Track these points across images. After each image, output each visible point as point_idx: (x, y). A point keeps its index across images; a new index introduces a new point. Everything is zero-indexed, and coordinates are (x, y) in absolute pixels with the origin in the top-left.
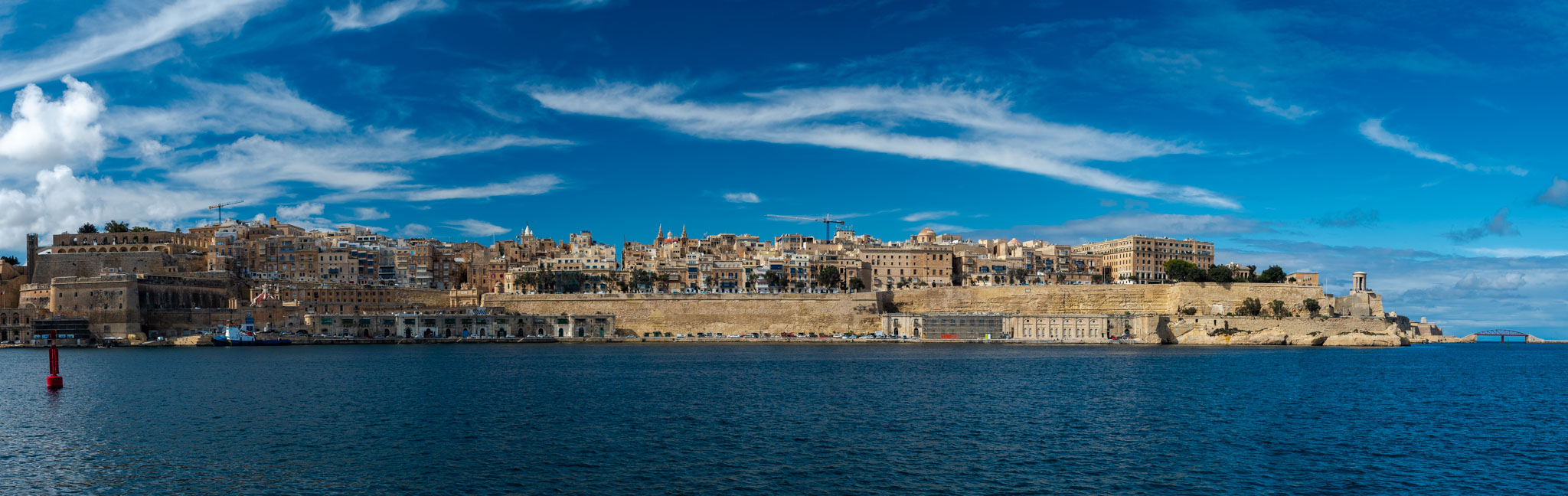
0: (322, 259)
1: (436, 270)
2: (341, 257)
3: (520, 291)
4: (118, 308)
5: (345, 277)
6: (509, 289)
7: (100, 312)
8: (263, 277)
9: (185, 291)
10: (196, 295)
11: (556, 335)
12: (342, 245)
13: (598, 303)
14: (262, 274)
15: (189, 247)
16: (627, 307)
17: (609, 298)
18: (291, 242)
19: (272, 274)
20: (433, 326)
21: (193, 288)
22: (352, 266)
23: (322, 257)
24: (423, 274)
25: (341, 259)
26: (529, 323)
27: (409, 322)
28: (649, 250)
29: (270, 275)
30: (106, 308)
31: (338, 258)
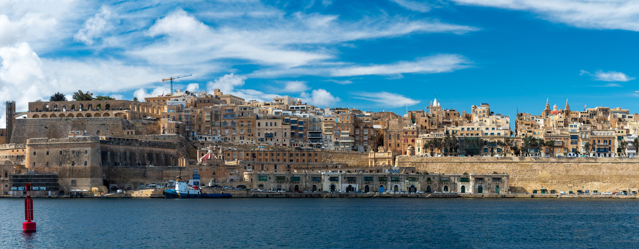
0: (259, 125)
1: (357, 135)
2: (275, 123)
3: (429, 154)
4: (83, 165)
5: (279, 140)
6: (419, 152)
7: (68, 168)
8: (208, 140)
9: (141, 151)
10: (150, 155)
11: (459, 191)
12: (276, 113)
13: (495, 165)
14: (207, 137)
15: (144, 113)
16: (519, 168)
17: (504, 161)
18: (232, 110)
19: (216, 138)
20: (354, 183)
21: (148, 149)
22: (285, 131)
23: (259, 123)
24: (346, 138)
25: (275, 125)
26: (436, 181)
27: (333, 179)
28: (537, 120)
29: (214, 138)
30: (73, 165)
31: (273, 124)
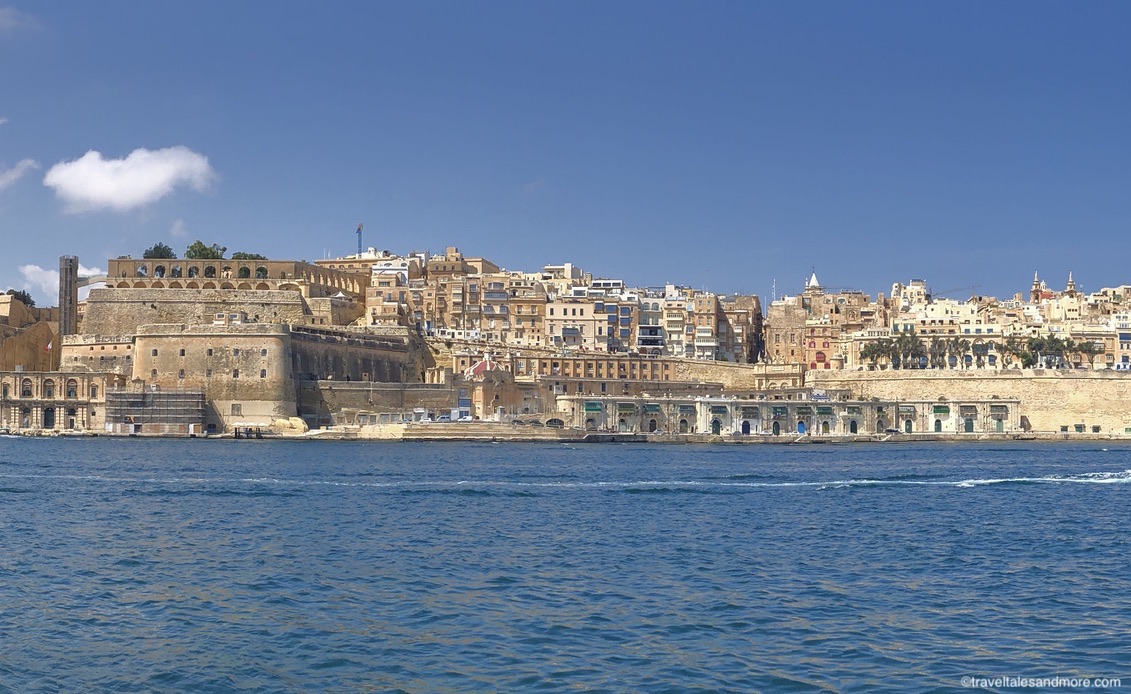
0: (552, 313)
1: (723, 334)
2: (582, 310)
3: (865, 367)
4: (258, 377)
5: (590, 343)
6: (852, 364)
7: (225, 381)
9: (351, 354)
10: (366, 361)
11: (932, 427)
13: (991, 383)
14: (456, 332)
15: (328, 287)
16: (1034, 387)
17: (1007, 376)
18: (502, 285)
19: (472, 333)
20: (754, 417)
21: (363, 351)
22: (598, 324)
23: (552, 310)
24: (706, 339)
25: (582, 314)
27: (718, 409)
28: (1026, 307)
30: (236, 375)
31: (578, 312)
